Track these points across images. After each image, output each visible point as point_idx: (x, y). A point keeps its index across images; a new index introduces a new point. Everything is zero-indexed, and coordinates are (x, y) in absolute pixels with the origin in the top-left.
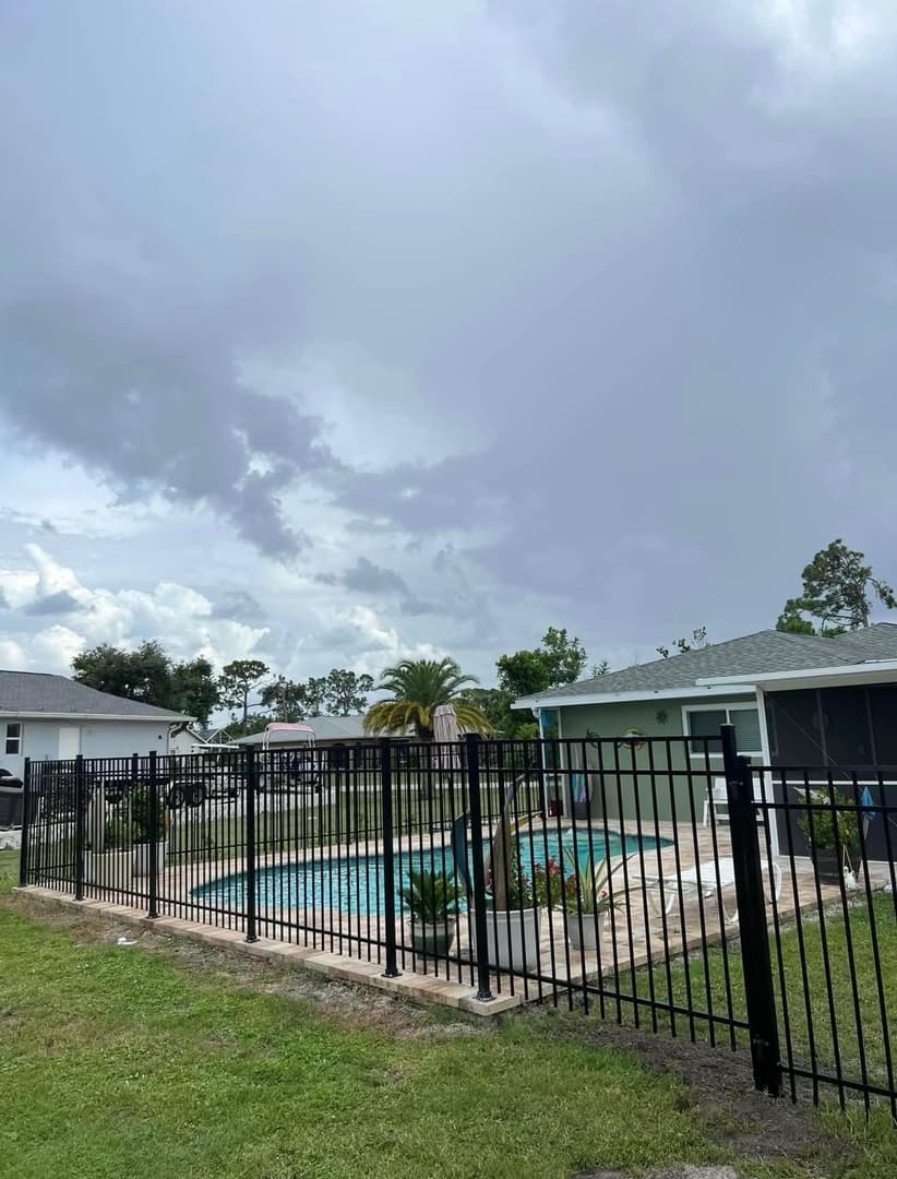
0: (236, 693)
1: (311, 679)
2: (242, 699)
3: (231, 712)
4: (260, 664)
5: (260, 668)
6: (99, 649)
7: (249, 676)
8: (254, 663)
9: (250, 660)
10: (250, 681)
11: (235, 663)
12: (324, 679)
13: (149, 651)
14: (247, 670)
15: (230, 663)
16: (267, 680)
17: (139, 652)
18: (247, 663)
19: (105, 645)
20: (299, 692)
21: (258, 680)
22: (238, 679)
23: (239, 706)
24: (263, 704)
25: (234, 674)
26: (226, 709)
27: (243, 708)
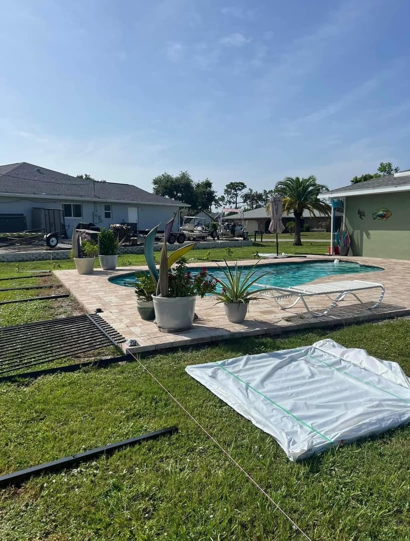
0: (231, 197)
1: (265, 190)
2: (235, 200)
3: (230, 206)
4: (242, 184)
5: (243, 186)
6: (163, 175)
7: (238, 190)
8: (240, 183)
9: (238, 182)
10: (238, 192)
11: (232, 183)
12: (272, 191)
13: (184, 176)
14: (237, 186)
15: (229, 183)
16: (245, 191)
17: (179, 176)
18: (237, 183)
19: (166, 174)
20: (259, 197)
21: (242, 191)
22: (233, 191)
23: (234, 203)
24: (244, 202)
25: (231, 188)
26: (228, 204)
27: (235, 204)
